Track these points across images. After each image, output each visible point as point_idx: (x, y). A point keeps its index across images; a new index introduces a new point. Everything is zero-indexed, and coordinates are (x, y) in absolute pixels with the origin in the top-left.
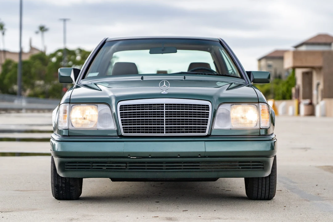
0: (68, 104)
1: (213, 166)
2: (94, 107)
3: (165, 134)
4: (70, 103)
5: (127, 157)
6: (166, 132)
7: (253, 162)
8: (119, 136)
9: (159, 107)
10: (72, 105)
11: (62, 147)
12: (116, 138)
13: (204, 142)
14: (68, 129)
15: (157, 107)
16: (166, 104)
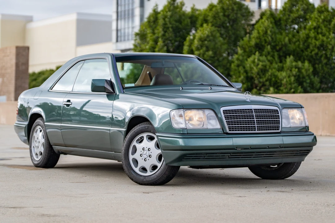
0: (183, 109)
1: (281, 154)
2: (201, 112)
3: (257, 132)
4: (183, 108)
5: (234, 149)
6: (258, 130)
7: (300, 151)
8: (224, 133)
9: (249, 111)
10: (184, 110)
11: (184, 142)
12: (222, 135)
13: (281, 137)
14: (186, 129)
15: (248, 111)
16: (254, 109)
